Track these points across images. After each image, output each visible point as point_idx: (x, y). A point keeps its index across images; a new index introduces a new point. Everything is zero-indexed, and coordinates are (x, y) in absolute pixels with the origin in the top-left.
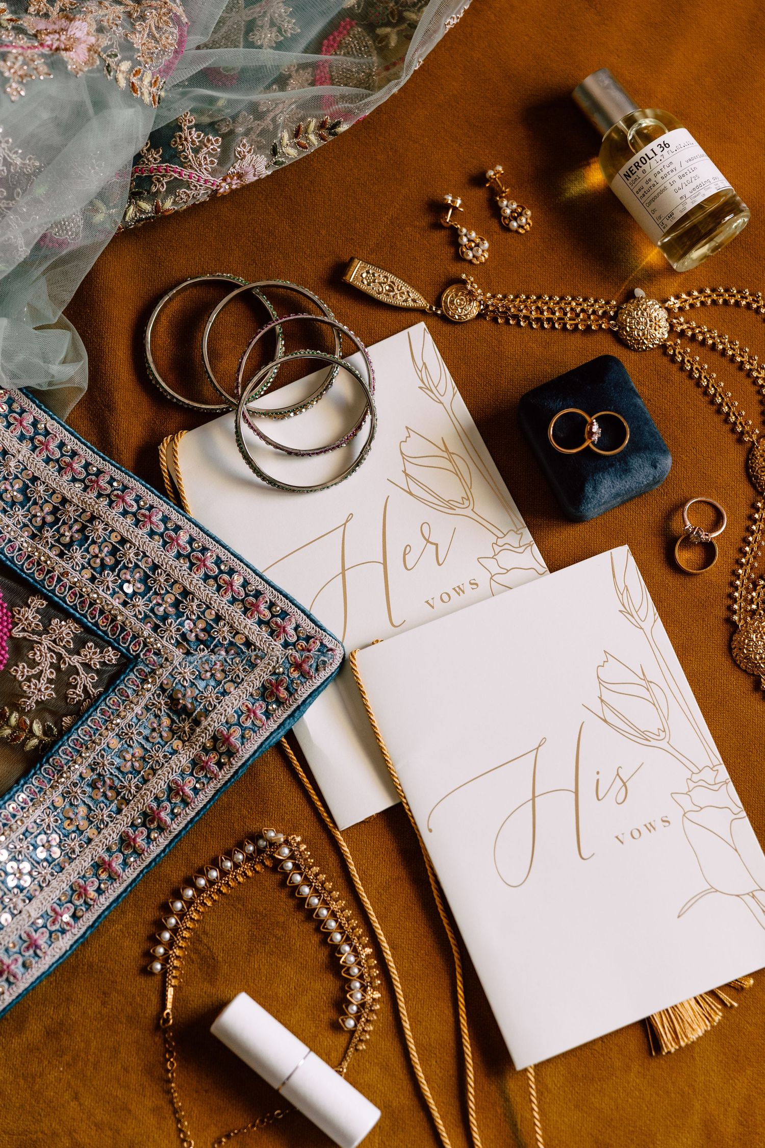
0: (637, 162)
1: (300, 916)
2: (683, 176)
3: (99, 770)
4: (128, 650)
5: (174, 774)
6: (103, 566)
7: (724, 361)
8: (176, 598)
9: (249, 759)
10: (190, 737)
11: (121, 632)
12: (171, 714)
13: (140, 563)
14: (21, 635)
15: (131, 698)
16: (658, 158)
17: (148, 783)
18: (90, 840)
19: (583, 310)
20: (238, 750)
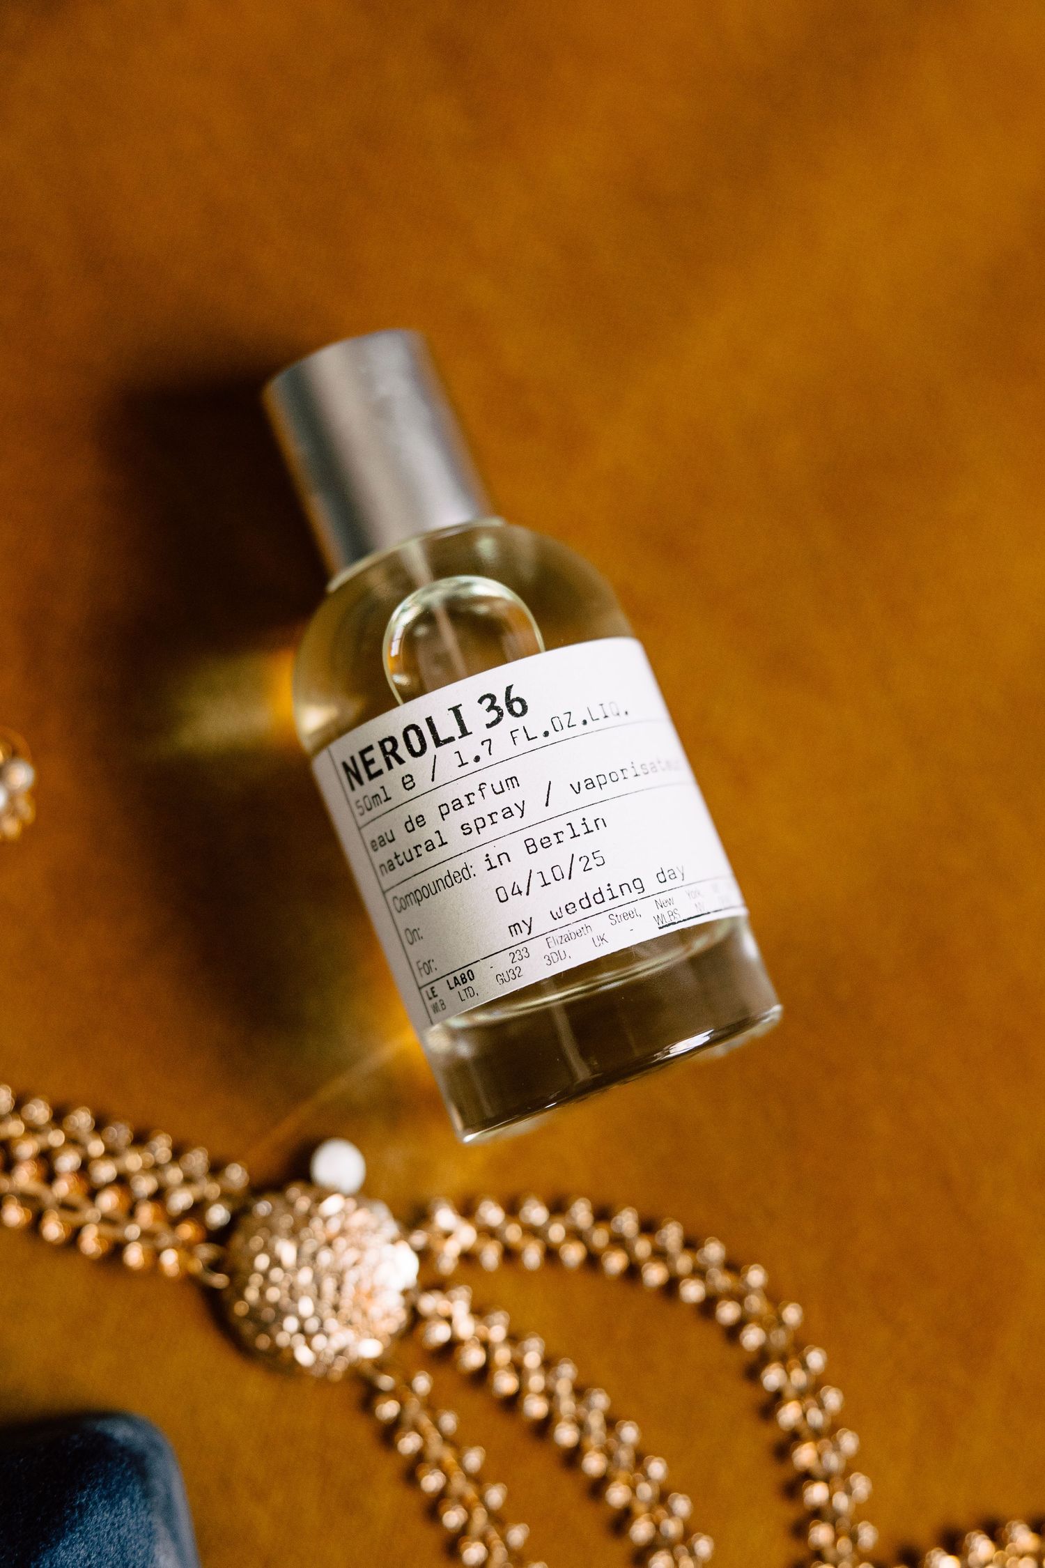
0: (392, 739)
2: (545, 843)
7: (569, 1491)
16: (468, 746)
19: (122, 1181)
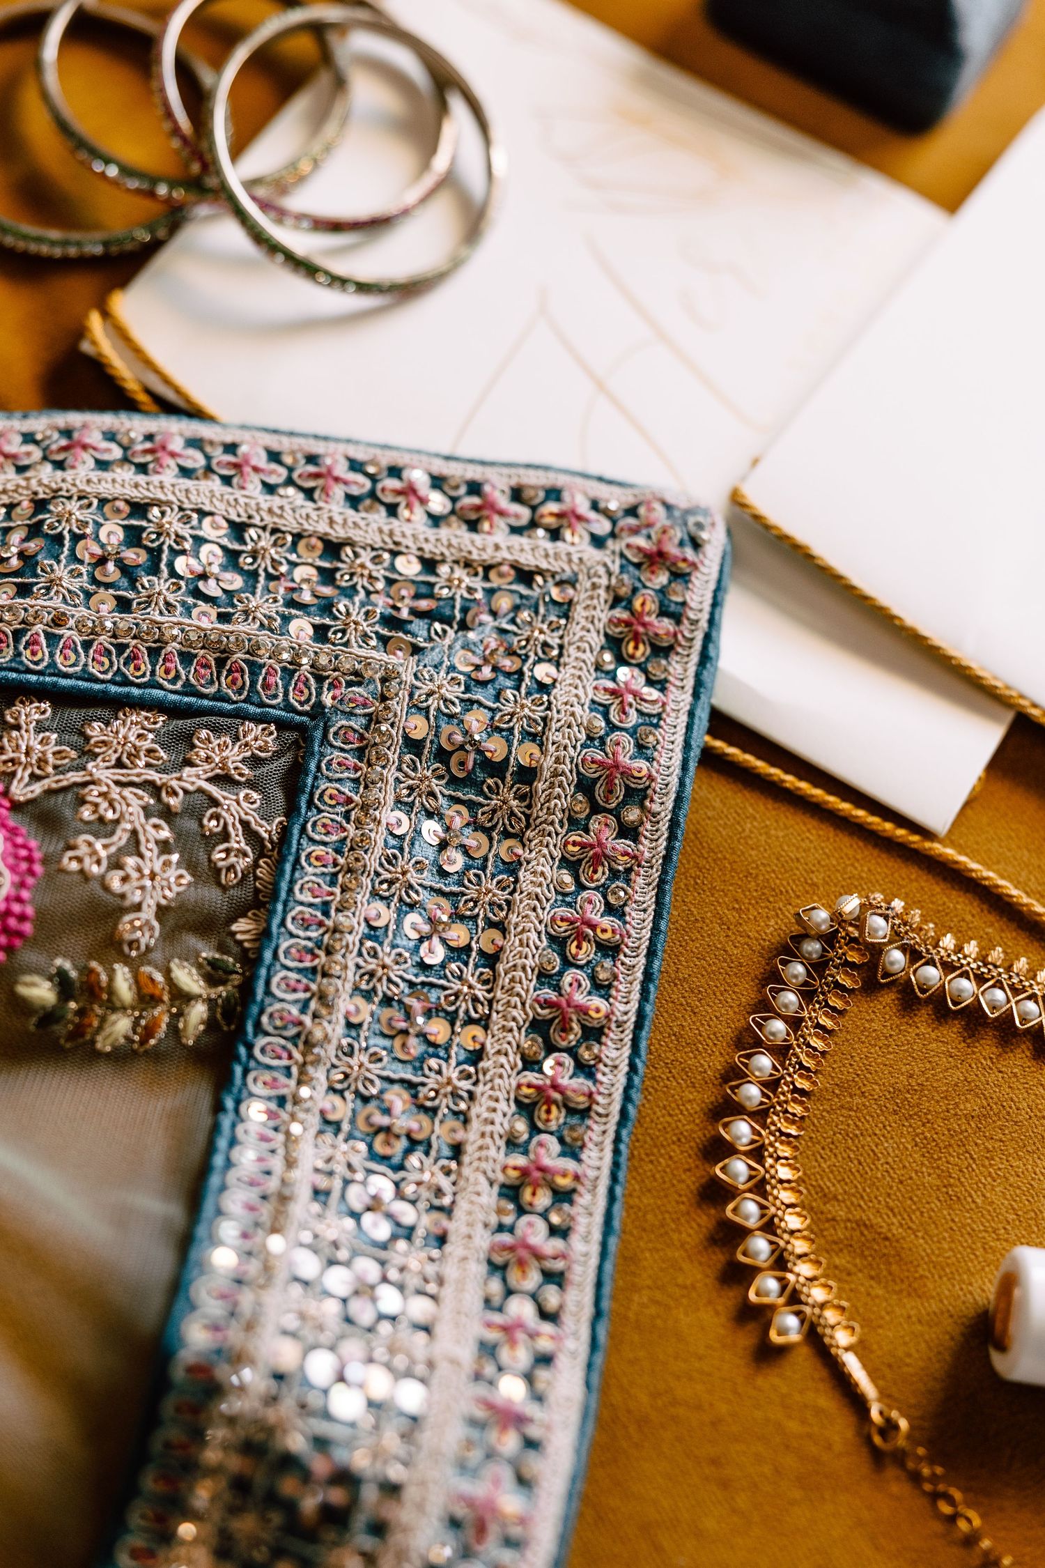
1: (987, 1048)
3: (382, 988)
4: (289, 708)
5: (548, 907)
6: (127, 570)
8: (319, 569)
9: (682, 784)
10: (528, 817)
11: (253, 674)
12: (460, 794)
13: (201, 533)
14: (38, 788)
15: (357, 798)
17: (504, 957)
18: (457, 1151)
20: (651, 778)
